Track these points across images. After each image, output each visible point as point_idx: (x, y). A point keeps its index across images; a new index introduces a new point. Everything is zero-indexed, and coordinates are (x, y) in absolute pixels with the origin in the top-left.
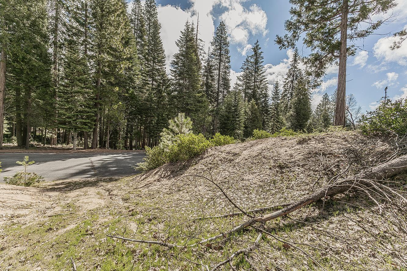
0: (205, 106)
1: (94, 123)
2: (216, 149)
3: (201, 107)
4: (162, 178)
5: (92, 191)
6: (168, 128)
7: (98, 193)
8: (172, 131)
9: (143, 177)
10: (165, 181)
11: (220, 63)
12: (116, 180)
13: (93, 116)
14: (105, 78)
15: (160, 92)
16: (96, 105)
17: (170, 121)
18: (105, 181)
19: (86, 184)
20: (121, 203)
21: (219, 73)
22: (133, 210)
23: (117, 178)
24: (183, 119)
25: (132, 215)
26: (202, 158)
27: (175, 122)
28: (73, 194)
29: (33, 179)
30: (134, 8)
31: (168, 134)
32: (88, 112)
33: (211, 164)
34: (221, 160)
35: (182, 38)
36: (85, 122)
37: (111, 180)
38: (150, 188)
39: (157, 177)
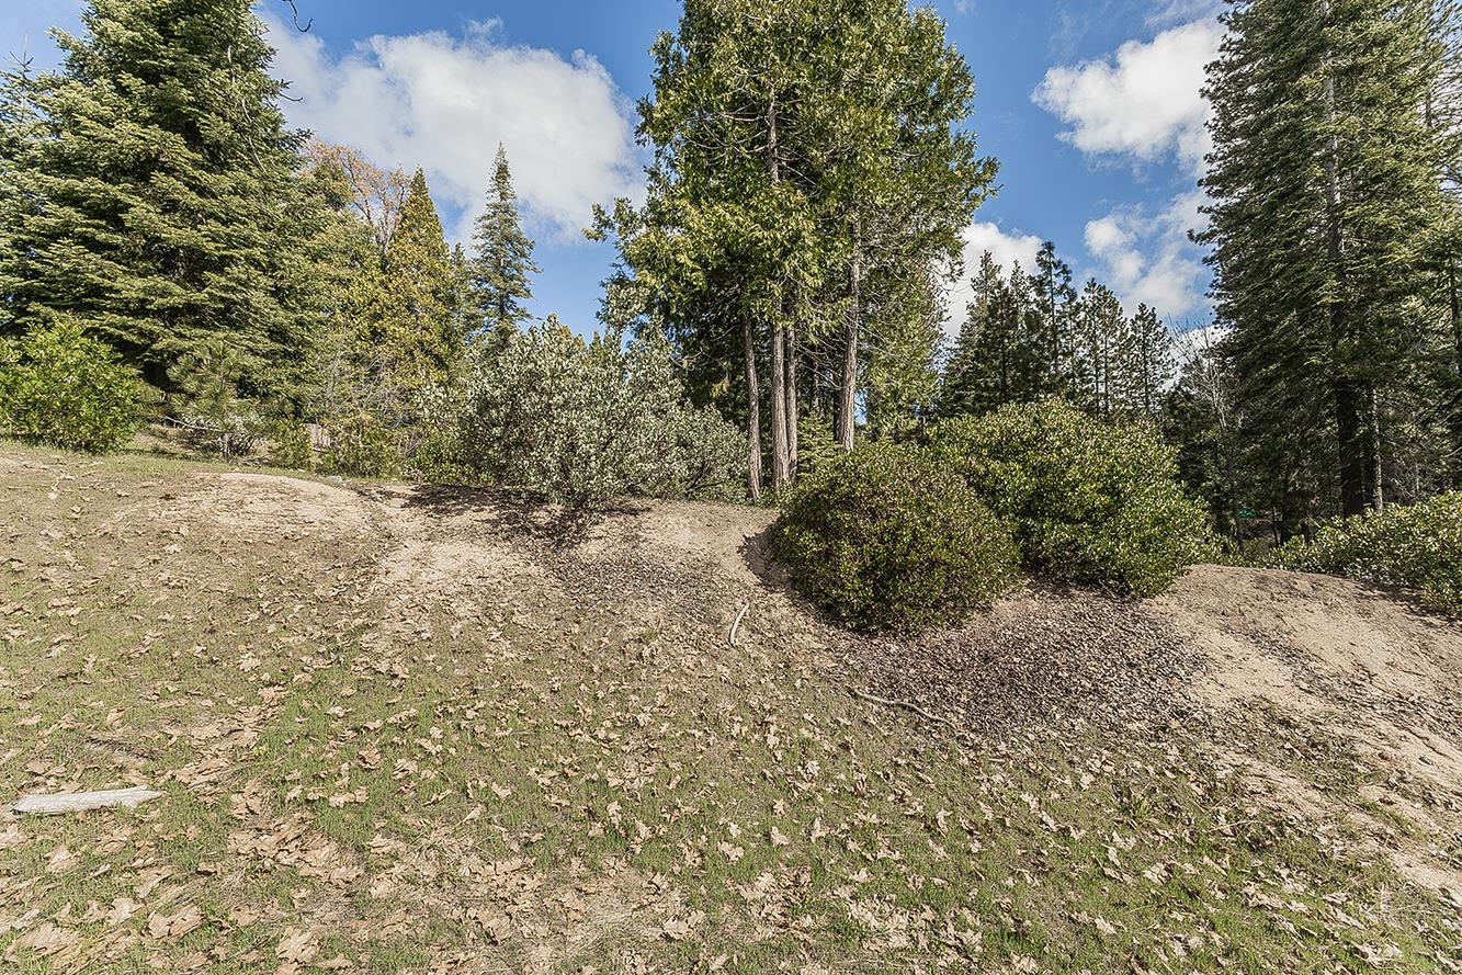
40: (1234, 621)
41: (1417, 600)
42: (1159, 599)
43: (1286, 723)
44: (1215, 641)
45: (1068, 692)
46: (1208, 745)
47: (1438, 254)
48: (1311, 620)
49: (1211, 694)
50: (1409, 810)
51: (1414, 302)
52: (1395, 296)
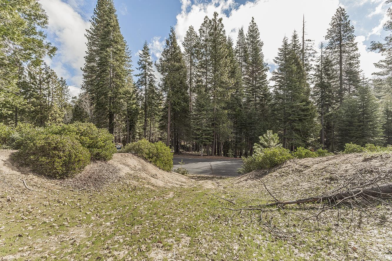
0: (311, 114)
1: (212, 138)
2: (294, 161)
3: (305, 116)
4: (249, 179)
5: (210, 182)
6: (259, 143)
7: (212, 183)
8: (262, 144)
9: (238, 178)
10: (249, 181)
11: (341, 56)
12: (224, 178)
13: (211, 133)
14: (218, 104)
15: (262, 106)
16: (213, 124)
17: (260, 137)
18: (217, 178)
19: (207, 178)
20: (222, 189)
21: (341, 68)
22: (226, 192)
23: (224, 177)
24: (272, 135)
25: (225, 194)
26: (280, 168)
27: (264, 138)
28: (201, 182)
29: (185, 172)
30: (239, 40)
31: (259, 147)
32: (209, 131)
33: (284, 172)
34: (293, 170)
35: (280, 54)
36: (207, 138)
37: (221, 178)
38: (240, 184)
39: (246, 178)
40: (121, 162)
41: (137, 156)
42: (110, 160)
43: (131, 175)
44: (120, 166)
45: (105, 179)
46: (125, 180)
47: (126, 93)
48: (129, 160)
49: (122, 174)
50: (143, 181)
51: (122, 100)
52: (120, 98)
